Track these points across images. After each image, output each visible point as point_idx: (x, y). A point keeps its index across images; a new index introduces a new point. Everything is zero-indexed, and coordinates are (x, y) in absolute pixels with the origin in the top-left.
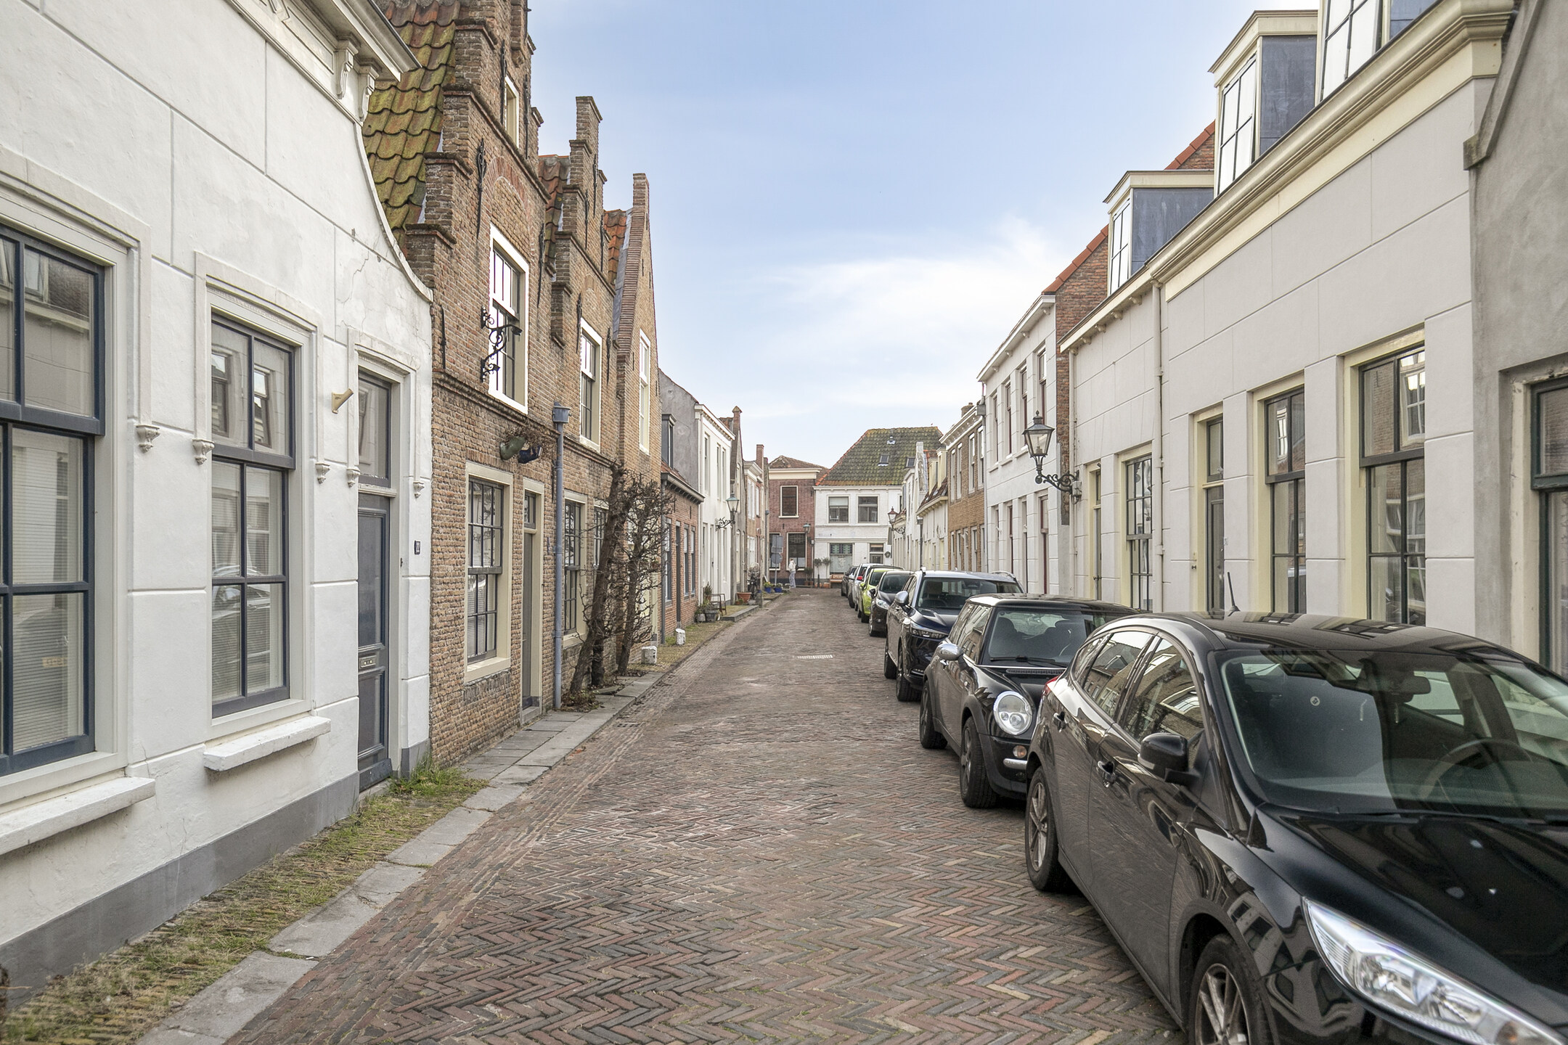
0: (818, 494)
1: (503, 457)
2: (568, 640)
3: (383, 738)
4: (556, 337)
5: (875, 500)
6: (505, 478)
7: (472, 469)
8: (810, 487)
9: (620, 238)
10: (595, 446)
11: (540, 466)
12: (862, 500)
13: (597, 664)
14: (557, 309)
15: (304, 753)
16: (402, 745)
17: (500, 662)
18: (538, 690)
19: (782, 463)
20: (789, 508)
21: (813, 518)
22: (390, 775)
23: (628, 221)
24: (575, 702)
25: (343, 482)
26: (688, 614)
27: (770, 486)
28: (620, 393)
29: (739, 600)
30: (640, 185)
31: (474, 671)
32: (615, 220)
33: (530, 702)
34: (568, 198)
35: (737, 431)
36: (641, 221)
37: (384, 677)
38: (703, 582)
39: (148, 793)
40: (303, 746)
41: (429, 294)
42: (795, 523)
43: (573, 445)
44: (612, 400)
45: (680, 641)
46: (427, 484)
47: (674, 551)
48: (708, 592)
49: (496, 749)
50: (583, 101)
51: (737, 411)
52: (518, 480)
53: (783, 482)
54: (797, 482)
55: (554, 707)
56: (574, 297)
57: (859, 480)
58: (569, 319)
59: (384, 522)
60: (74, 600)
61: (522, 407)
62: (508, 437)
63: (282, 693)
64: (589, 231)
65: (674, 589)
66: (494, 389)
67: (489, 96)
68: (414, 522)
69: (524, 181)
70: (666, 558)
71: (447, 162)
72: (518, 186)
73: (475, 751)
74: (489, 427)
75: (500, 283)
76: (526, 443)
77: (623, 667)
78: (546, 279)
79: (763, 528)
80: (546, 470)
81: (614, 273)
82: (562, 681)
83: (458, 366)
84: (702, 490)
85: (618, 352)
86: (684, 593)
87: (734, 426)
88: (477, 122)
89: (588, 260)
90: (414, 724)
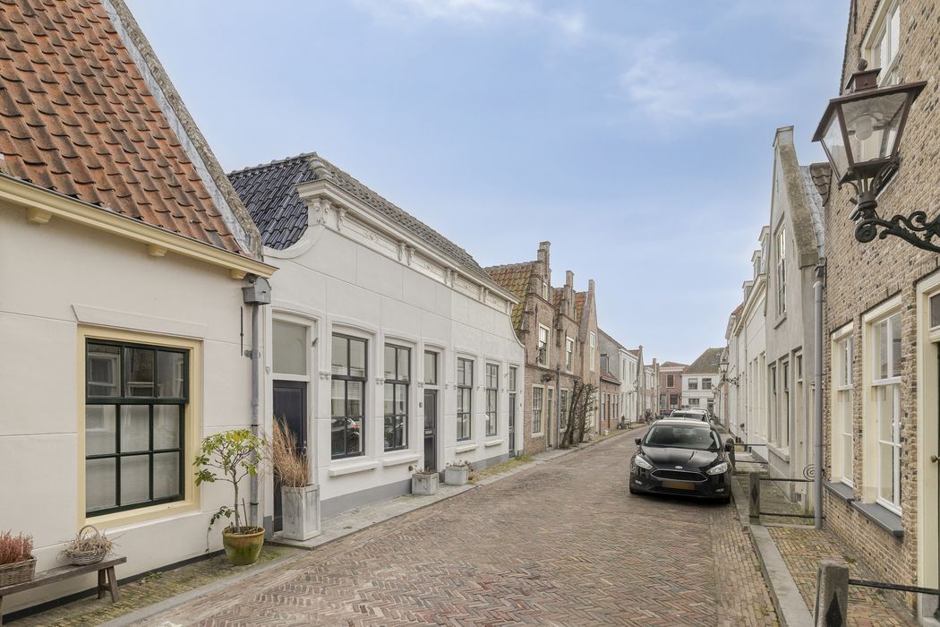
0: (683, 378)
1: (542, 381)
2: (562, 430)
3: (514, 448)
4: (558, 345)
5: (710, 379)
6: (543, 386)
7: (534, 385)
8: (680, 375)
9: (584, 301)
10: (572, 373)
11: (553, 383)
12: (704, 380)
13: (571, 437)
14: (559, 336)
15: (497, 447)
16: (518, 450)
17: (541, 434)
18: (552, 443)
19: (667, 365)
20: (671, 383)
21: (681, 387)
22: (515, 455)
23: (587, 296)
24: (563, 447)
25: (507, 392)
26: (613, 425)
27: (660, 375)
28: (582, 355)
29: (641, 421)
30: (591, 283)
31: (534, 435)
32: (582, 295)
33: (550, 446)
34: (563, 302)
35: (640, 356)
36: (591, 294)
37: (514, 434)
38: (621, 415)
39: (478, 447)
40: (499, 445)
41: (524, 346)
42: (673, 390)
43: (564, 374)
44: (578, 357)
45: (606, 434)
46: (523, 390)
47: (607, 404)
48: (623, 418)
49: (540, 455)
50: (568, 272)
51: (641, 347)
52: (546, 386)
53: (668, 373)
54: (674, 372)
55: (557, 448)
56: (564, 333)
57: (703, 371)
58: (562, 338)
59: (514, 399)
61: (547, 367)
62: (544, 376)
63: (495, 434)
64: (569, 310)
65: (607, 417)
66: (540, 365)
67: (539, 292)
68: (520, 399)
69: (548, 307)
70: (602, 406)
71: (528, 313)
72: (547, 309)
73: (534, 455)
74: (538, 374)
75: (542, 336)
76: (547, 378)
77: (581, 440)
78: (555, 330)
79: (656, 393)
80: (555, 383)
81: (582, 314)
82: (560, 442)
83: (531, 361)
84: (621, 381)
85: (581, 342)
86: (612, 418)
87: (638, 353)
88: (536, 300)
89: (569, 319)
90: (520, 446)
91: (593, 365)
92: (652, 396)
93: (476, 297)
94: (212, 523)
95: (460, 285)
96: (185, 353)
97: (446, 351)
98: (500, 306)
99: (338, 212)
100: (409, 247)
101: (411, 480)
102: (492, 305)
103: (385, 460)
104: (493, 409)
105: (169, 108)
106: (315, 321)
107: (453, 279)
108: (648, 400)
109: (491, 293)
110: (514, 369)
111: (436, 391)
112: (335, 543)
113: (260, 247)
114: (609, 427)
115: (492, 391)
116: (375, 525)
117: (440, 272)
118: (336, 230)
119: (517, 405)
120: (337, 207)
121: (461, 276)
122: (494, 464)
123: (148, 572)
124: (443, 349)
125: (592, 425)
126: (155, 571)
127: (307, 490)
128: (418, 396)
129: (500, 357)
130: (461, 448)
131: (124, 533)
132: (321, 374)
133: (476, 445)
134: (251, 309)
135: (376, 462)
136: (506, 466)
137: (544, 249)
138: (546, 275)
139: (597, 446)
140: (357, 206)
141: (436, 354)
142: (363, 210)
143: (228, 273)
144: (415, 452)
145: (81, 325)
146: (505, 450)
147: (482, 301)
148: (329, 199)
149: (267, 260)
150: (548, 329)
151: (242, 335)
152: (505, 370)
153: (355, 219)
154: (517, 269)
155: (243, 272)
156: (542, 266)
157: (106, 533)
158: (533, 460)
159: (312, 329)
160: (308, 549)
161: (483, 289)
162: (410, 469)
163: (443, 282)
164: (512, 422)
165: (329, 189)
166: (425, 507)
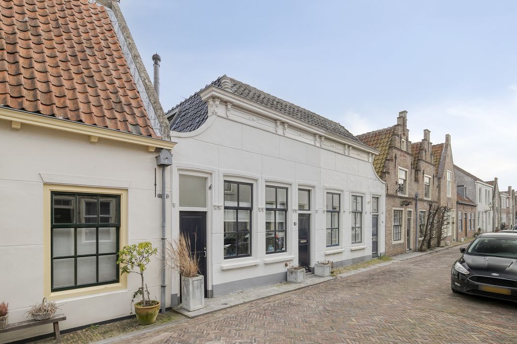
1: (401, 206)
2: (420, 239)
3: (377, 251)
4: (417, 180)
6: (402, 209)
7: (394, 208)
9: (442, 150)
10: (429, 199)
13: (429, 243)
14: (417, 174)
16: (380, 252)
17: (402, 241)
18: (412, 247)
22: (378, 256)
23: (444, 146)
24: (421, 250)
25: (369, 214)
28: (439, 187)
30: (448, 137)
31: (395, 242)
32: (439, 146)
33: (410, 249)
34: (420, 152)
35: (496, 185)
36: (447, 145)
37: (377, 242)
38: (477, 227)
39: (344, 251)
40: (362, 249)
41: (385, 183)
43: (422, 200)
44: (436, 188)
46: (384, 212)
47: (463, 220)
48: (480, 229)
49: (399, 256)
50: (425, 130)
51: (496, 179)
52: (406, 209)
55: (415, 251)
56: (422, 172)
58: (420, 176)
59: (377, 219)
60: (337, 230)
61: (407, 196)
62: (403, 202)
63: (361, 242)
64: (427, 156)
65: (464, 228)
66: (399, 194)
67: (398, 145)
68: (382, 218)
69: (406, 155)
70: (459, 222)
71: (389, 160)
72: (405, 157)
73: (395, 255)
74: (398, 201)
75: (401, 175)
76: (406, 203)
77: (438, 245)
78: (413, 171)
79: (511, 211)
80: (413, 206)
81: (440, 158)
82: (418, 246)
83: (391, 192)
84: (478, 203)
85: (438, 177)
86: (469, 229)
87: (494, 183)
88: (395, 151)
89: (426, 162)
90: (382, 249)
91: (449, 193)
92: (508, 213)
93: (342, 152)
94: (134, 297)
95: (327, 145)
96: (118, 197)
97: (317, 189)
98: (364, 157)
99: (227, 106)
100: (283, 123)
101: (286, 273)
102: (356, 156)
103: (265, 260)
104: (358, 225)
105: (132, 63)
106: (211, 174)
107: (321, 141)
108: (504, 216)
109: (354, 148)
110: (377, 198)
111: (310, 214)
112: (210, 315)
113: (169, 132)
114: (466, 236)
115: (357, 214)
116: (245, 303)
117: (311, 138)
118: (225, 116)
119: (380, 222)
120: (225, 102)
121: (326, 138)
122: (357, 262)
123: (90, 325)
124: (314, 187)
125: (450, 234)
126: (95, 324)
127: (193, 280)
128: (293, 218)
129: (363, 191)
130: (328, 252)
131: (66, 303)
132: (214, 206)
133: (343, 249)
134: (161, 169)
135: (258, 261)
136: (368, 263)
137: (402, 117)
138: (404, 134)
139: (450, 250)
140: (239, 100)
141: (309, 191)
142: (243, 102)
143: (146, 149)
144: (292, 254)
145: (46, 184)
146: (369, 252)
147: (347, 154)
148: (218, 98)
149: (173, 140)
150: (406, 170)
151: (155, 185)
152: (368, 199)
153: (240, 109)
154: (383, 132)
155: (153, 147)
156: (400, 128)
157: (56, 303)
158: (391, 260)
159: (209, 179)
160: (189, 318)
161: (347, 147)
162: (286, 265)
163: (314, 144)
164: (375, 234)
165: (216, 91)
166: (289, 291)
